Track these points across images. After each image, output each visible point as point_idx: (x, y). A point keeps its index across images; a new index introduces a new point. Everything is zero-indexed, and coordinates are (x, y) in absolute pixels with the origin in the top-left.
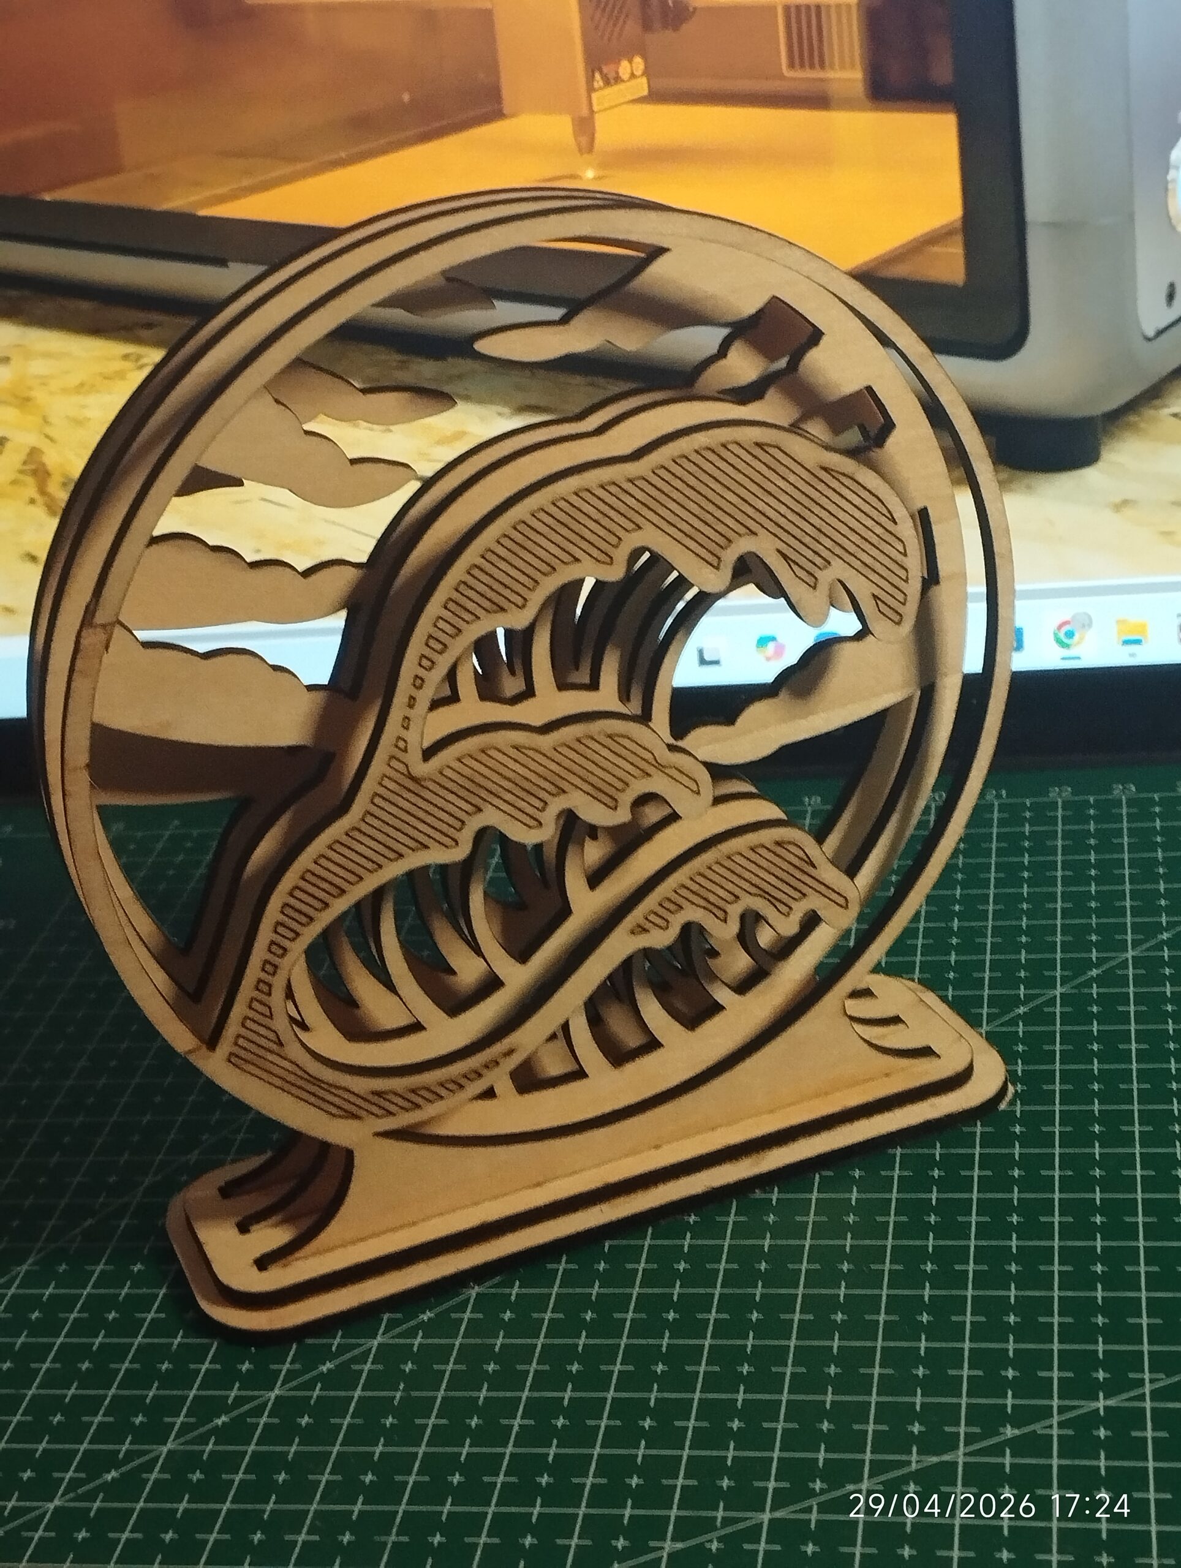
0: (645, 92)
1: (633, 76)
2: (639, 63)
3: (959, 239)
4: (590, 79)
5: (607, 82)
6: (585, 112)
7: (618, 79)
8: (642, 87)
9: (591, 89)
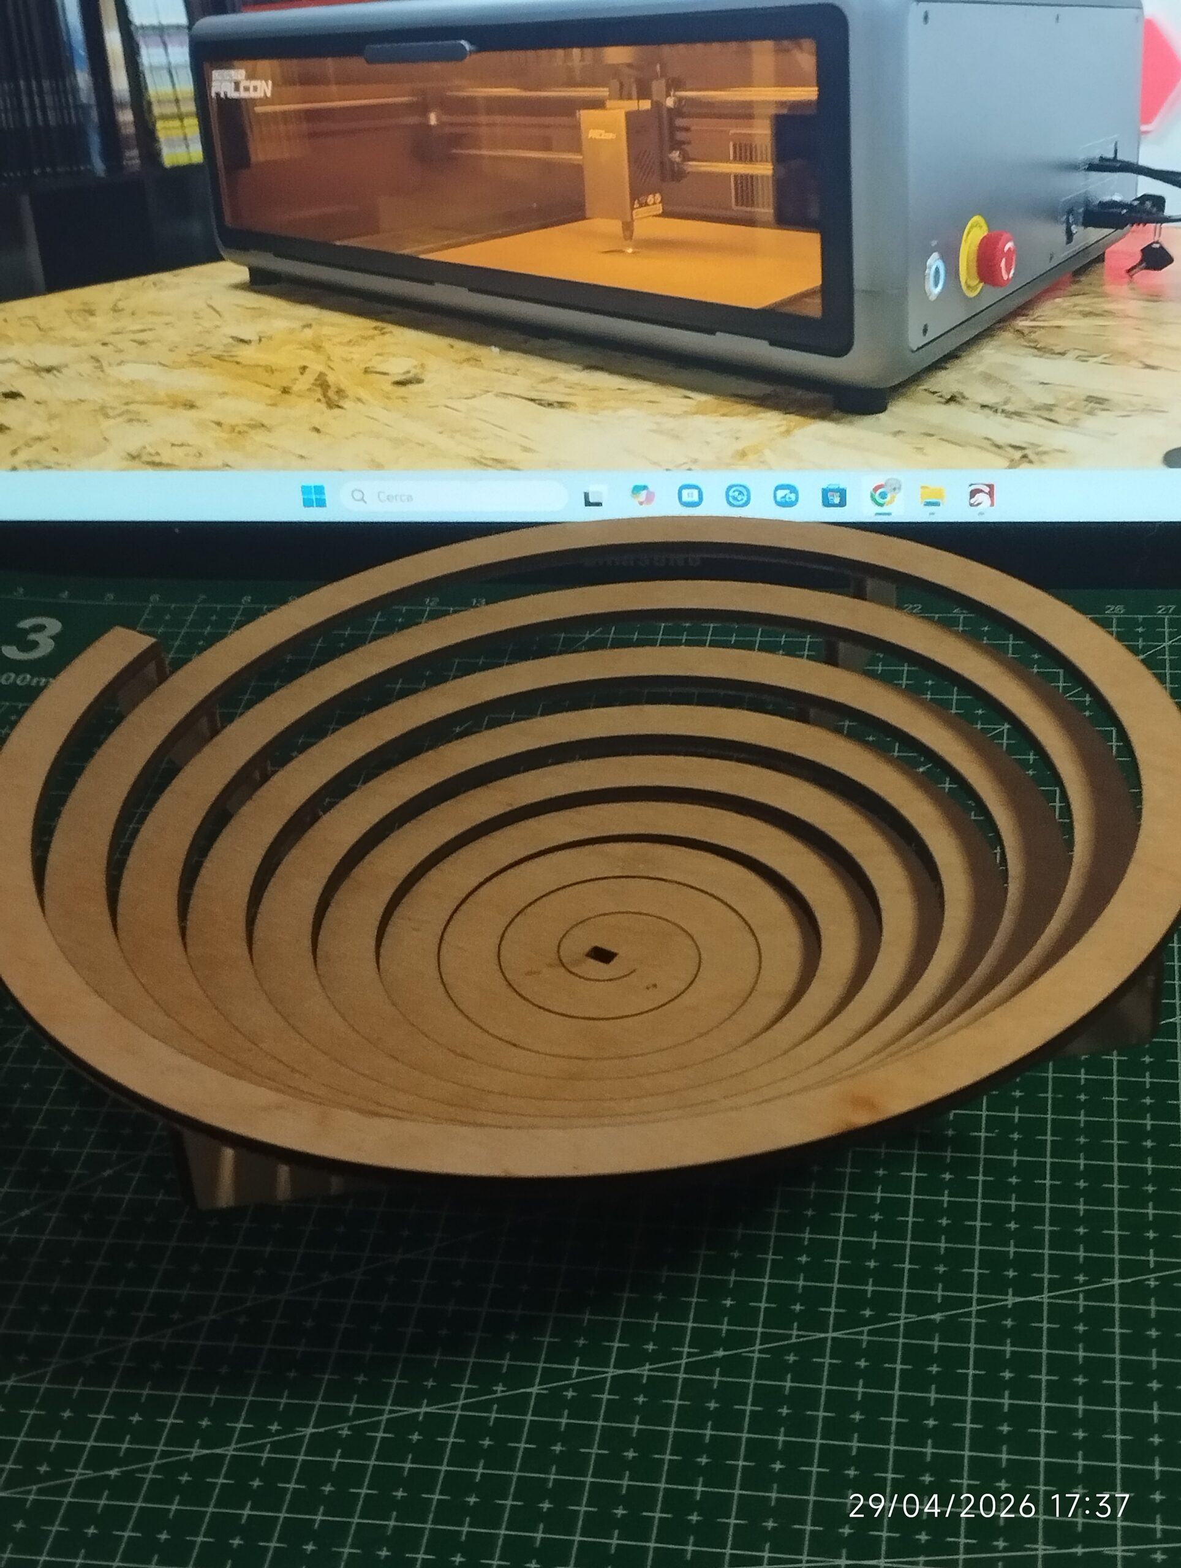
0: (661, 211)
1: (654, 203)
2: (658, 197)
3: (819, 295)
4: (632, 204)
5: (641, 206)
6: (629, 220)
7: (647, 204)
8: (659, 209)
9: (632, 209)
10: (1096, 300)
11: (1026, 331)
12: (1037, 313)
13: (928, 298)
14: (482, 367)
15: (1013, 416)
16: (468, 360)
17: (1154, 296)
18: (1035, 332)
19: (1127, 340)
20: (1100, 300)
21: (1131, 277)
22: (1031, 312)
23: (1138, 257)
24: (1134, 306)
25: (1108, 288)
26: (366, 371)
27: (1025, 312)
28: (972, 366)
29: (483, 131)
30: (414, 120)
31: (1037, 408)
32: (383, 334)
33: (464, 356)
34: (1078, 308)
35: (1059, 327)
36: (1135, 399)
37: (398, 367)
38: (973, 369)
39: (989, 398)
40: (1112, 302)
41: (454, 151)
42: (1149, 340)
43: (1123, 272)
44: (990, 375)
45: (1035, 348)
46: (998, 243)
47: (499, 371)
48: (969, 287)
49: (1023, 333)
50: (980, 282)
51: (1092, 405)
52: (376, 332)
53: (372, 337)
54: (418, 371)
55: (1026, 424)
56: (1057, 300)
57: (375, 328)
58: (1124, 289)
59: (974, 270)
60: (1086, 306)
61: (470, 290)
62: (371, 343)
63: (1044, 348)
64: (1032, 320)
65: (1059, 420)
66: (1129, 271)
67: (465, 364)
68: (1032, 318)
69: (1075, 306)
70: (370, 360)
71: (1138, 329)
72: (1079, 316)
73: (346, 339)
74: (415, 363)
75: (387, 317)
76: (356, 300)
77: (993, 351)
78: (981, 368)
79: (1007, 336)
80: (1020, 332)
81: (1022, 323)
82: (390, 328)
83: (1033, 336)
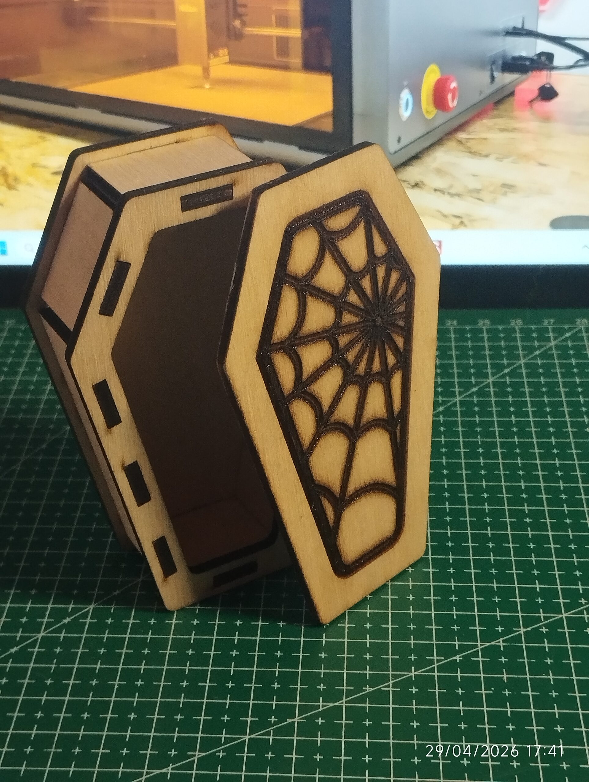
1: (224, 55)
2: (226, 51)
3: (331, 117)
4: (209, 56)
5: (215, 57)
6: (207, 65)
7: (218, 56)
8: (227, 59)
9: (209, 59)
10: (509, 121)
11: (463, 141)
12: (472, 129)
13: (401, 119)
15: (455, 196)
17: (546, 118)
18: (470, 142)
19: (528, 147)
20: (512, 120)
21: (531, 106)
22: (467, 129)
23: (536, 93)
24: (533, 125)
25: (517, 113)
26: (33, 165)
27: (463, 128)
28: (429, 164)
31: (470, 191)
32: (45, 139)
34: (497, 127)
35: (485, 139)
36: (533, 186)
37: (55, 163)
39: (440, 184)
40: (520, 122)
41: (91, 19)
42: (542, 147)
43: (527, 103)
44: (441, 170)
45: (470, 152)
46: (446, 83)
48: (427, 112)
50: (435, 109)
51: (505, 189)
52: (40, 140)
53: (37, 143)
55: (464, 202)
56: (485, 121)
57: (39, 137)
58: (527, 114)
59: (431, 101)
60: (503, 124)
62: (36, 147)
63: (476, 152)
65: (484, 199)
66: (530, 102)
68: (468, 132)
69: (496, 124)
70: (36, 158)
71: (535, 140)
72: (498, 131)
73: (20, 144)
75: (48, 129)
76: (27, 118)
77: (442, 154)
78: (435, 165)
79: (451, 144)
80: (460, 142)
81: (461, 136)
82: (49, 136)
83: (468, 144)
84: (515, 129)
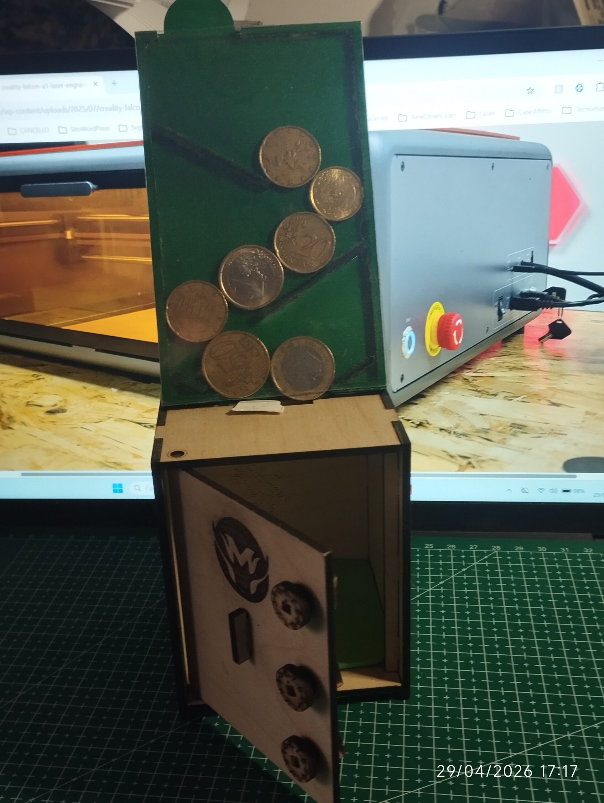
10: (517, 359)
11: (470, 380)
12: (478, 367)
13: (404, 356)
14: (105, 401)
15: (462, 437)
16: (96, 397)
17: (558, 357)
18: (476, 380)
19: (539, 386)
20: (521, 359)
21: (542, 343)
22: (473, 367)
23: (547, 329)
24: (544, 364)
25: (526, 351)
26: (28, 404)
27: (469, 367)
28: (434, 403)
29: (103, 243)
30: (56, 236)
31: (477, 431)
32: (39, 379)
33: (93, 394)
34: (506, 364)
35: (493, 377)
36: (544, 426)
37: (49, 401)
38: (435, 404)
39: (446, 424)
40: (528, 360)
41: (84, 257)
42: (554, 386)
43: (537, 341)
44: (446, 409)
45: (476, 391)
46: (451, 321)
47: (116, 404)
48: (431, 349)
49: (468, 381)
50: (439, 347)
51: (514, 429)
52: (34, 378)
53: (31, 382)
54: (62, 404)
55: (471, 442)
56: (492, 359)
57: (33, 376)
58: (537, 352)
59: (435, 338)
60: (510, 363)
61: (97, 350)
62: (30, 386)
63: (483, 391)
64: (474, 372)
65: (493, 439)
66: (540, 339)
67: (95, 400)
68: (474, 371)
69: (503, 363)
70: (30, 397)
71: (547, 379)
72: (506, 370)
73: (13, 383)
74: (61, 399)
75: (41, 368)
76: (19, 357)
77: (448, 393)
78: (439, 404)
79: (458, 382)
80: (466, 380)
81: (468, 374)
82: (43, 375)
83: (475, 383)
84: (524, 367)
